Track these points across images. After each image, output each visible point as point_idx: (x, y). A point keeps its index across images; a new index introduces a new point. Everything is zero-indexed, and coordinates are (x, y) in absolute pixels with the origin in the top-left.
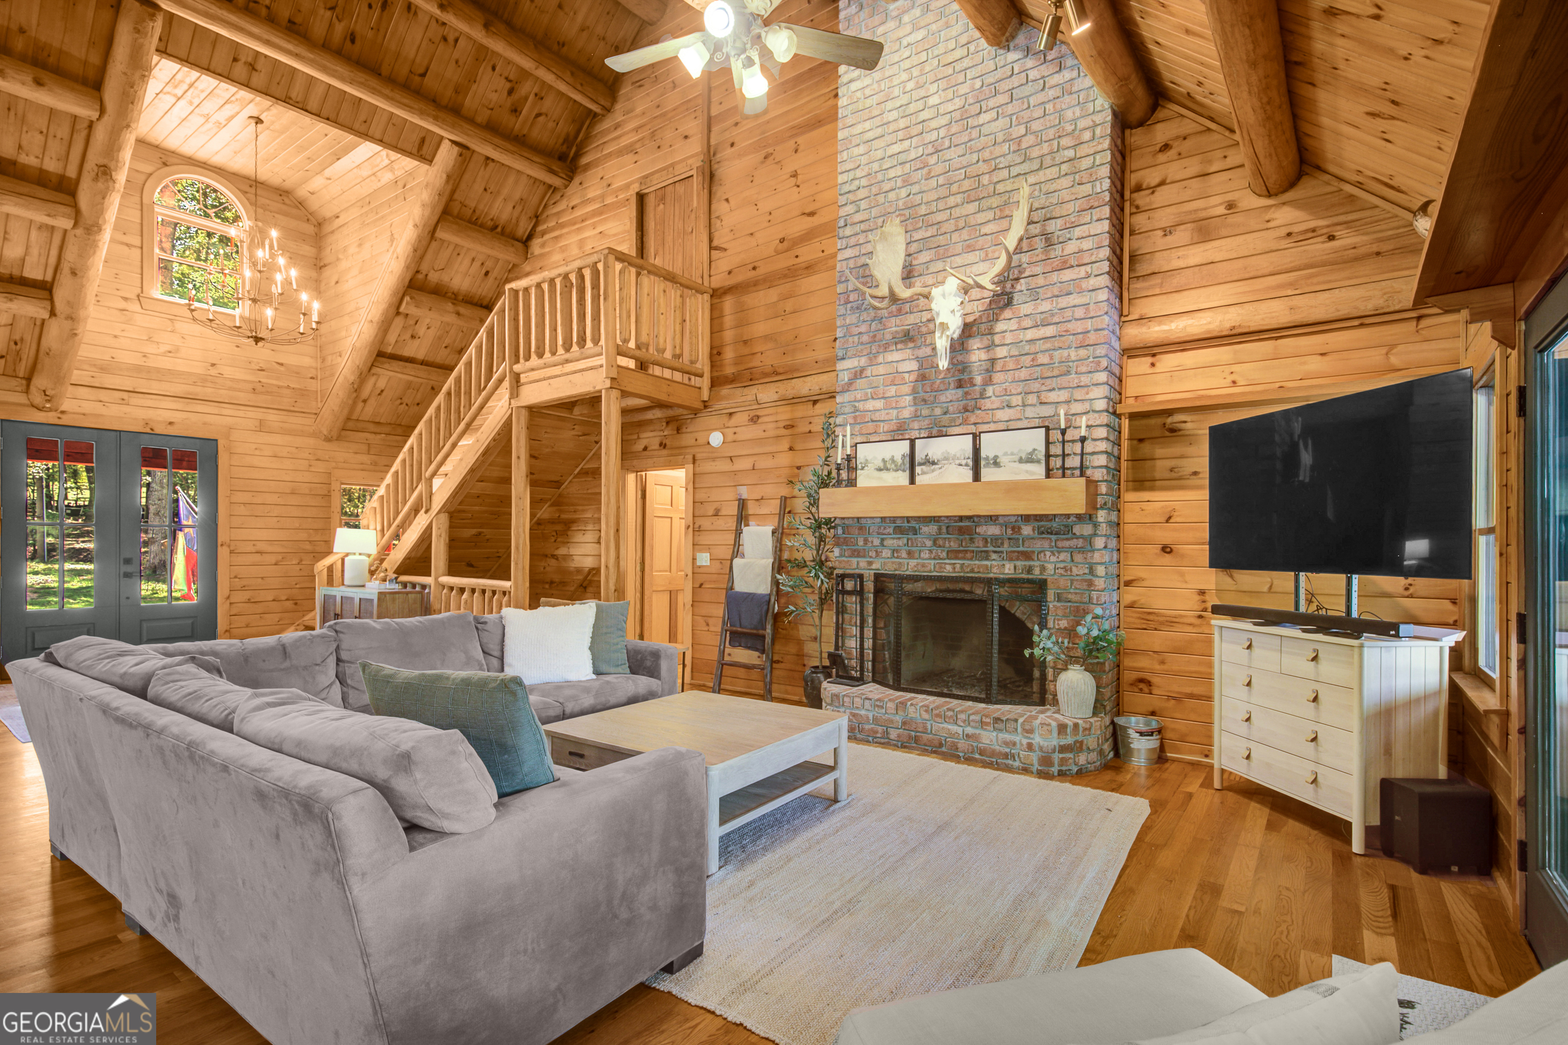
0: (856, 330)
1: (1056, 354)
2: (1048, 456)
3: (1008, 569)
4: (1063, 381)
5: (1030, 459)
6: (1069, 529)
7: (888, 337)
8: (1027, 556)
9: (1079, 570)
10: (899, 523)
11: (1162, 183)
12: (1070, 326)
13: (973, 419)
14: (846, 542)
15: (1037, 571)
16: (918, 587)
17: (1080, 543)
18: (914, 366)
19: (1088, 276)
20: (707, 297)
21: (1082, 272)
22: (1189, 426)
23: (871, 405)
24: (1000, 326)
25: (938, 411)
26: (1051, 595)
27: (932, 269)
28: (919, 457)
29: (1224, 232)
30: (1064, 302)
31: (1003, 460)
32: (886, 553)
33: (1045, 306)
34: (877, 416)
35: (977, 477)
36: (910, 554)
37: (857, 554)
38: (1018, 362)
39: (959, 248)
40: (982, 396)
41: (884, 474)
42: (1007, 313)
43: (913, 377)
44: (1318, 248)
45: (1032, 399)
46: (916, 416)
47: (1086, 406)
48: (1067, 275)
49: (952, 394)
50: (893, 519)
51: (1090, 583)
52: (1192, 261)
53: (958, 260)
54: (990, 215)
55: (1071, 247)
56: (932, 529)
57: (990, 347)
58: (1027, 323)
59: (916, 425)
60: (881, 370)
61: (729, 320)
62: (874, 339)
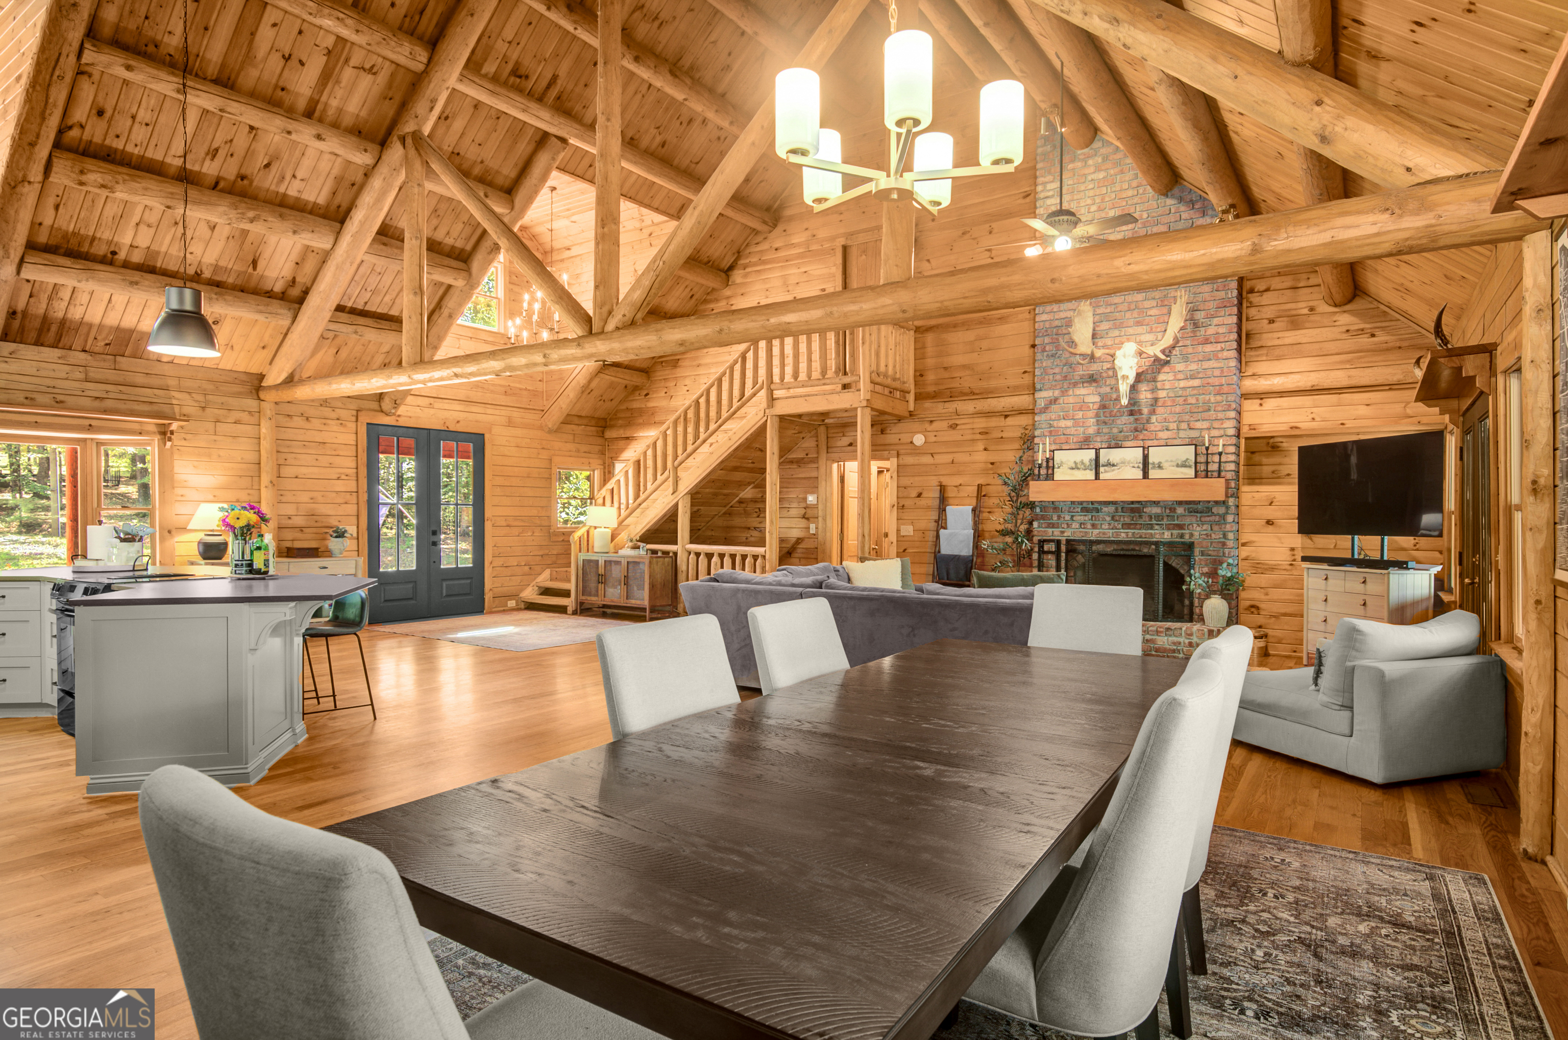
0: (1052, 371)
1: (1201, 397)
2: (1196, 463)
3: (1167, 535)
4: (1205, 415)
5: (1184, 465)
6: (1209, 510)
7: (1077, 378)
8: (1180, 527)
9: (1217, 536)
10: (1085, 505)
11: (1267, 290)
12: (1210, 381)
13: (1141, 437)
14: (1043, 518)
15: (1187, 537)
16: (1100, 547)
17: (1217, 518)
18: (1097, 399)
19: (1223, 350)
20: (912, 333)
21: (1219, 347)
22: (1284, 445)
23: (1063, 423)
24: (1161, 377)
25: (1115, 430)
26: (1197, 551)
27: (1110, 335)
28: (1102, 460)
29: (1307, 325)
30: (1206, 365)
31: (1165, 465)
32: (1075, 525)
33: (1193, 367)
34: (1068, 431)
35: (1146, 475)
36: (1094, 526)
37: (1053, 526)
38: (1174, 401)
39: (1131, 322)
40: (1148, 421)
41: (1076, 472)
42: (1166, 369)
43: (1096, 407)
44: (1365, 341)
45: (1184, 426)
46: (1098, 432)
47: (1222, 432)
48: (1208, 348)
49: (1125, 419)
50: (1081, 503)
51: (1224, 544)
52: (1287, 341)
53: (1131, 331)
54: (1154, 303)
55: (1211, 330)
56: (1111, 509)
57: (1154, 390)
58: (1181, 376)
59: (1098, 439)
60: (1071, 400)
61: (930, 350)
62: (1065, 378)
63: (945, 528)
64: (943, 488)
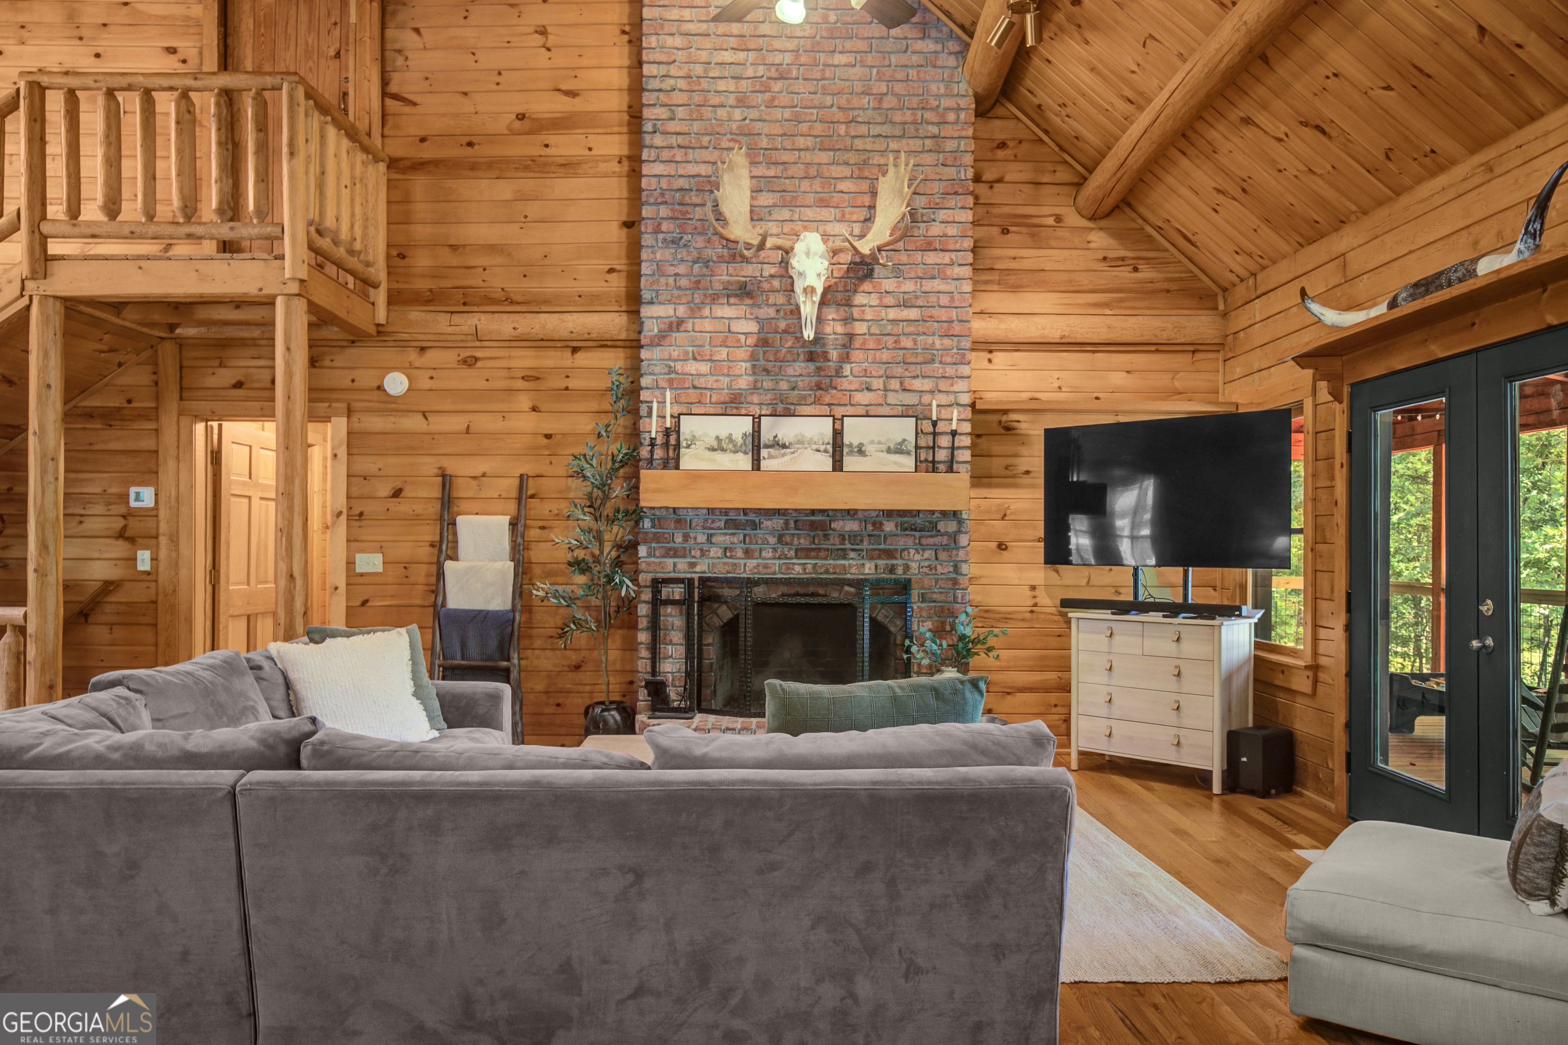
0: (671, 270)
1: (920, 338)
2: (917, 447)
3: (869, 568)
4: (928, 369)
5: (899, 450)
6: (934, 526)
7: (718, 286)
8: (890, 554)
9: (944, 569)
10: (732, 515)
11: (1000, 180)
12: (935, 312)
13: (827, 399)
14: (657, 538)
15: (900, 570)
16: (759, 592)
17: (945, 540)
18: (753, 327)
19: (952, 264)
20: (382, 167)
21: (946, 258)
22: (1023, 426)
23: (692, 367)
24: (859, 299)
25: (784, 385)
26: (915, 594)
27: (775, 216)
28: (766, 436)
29: (1053, 243)
30: (928, 285)
31: (869, 448)
32: (715, 552)
33: (909, 286)
34: (701, 382)
35: (838, 465)
36: (748, 553)
37: (674, 553)
38: (878, 342)
39: (810, 199)
40: (838, 373)
41: (718, 456)
42: (867, 286)
43: (751, 341)
44: (1125, 274)
45: (894, 384)
46: (755, 388)
47: (951, 399)
48: (932, 258)
49: (800, 367)
50: (726, 512)
51: (955, 582)
52: (1026, 264)
53: (809, 213)
54: (847, 171)
55: (936, 229)
56: (778, 522)
57: (848, 320)
58: (889, 300)
59: (755, 399)
60: (707, 325)
61: (421, 208)
62: (697, 285)
63: (454, 557)
64: (446, 480)
